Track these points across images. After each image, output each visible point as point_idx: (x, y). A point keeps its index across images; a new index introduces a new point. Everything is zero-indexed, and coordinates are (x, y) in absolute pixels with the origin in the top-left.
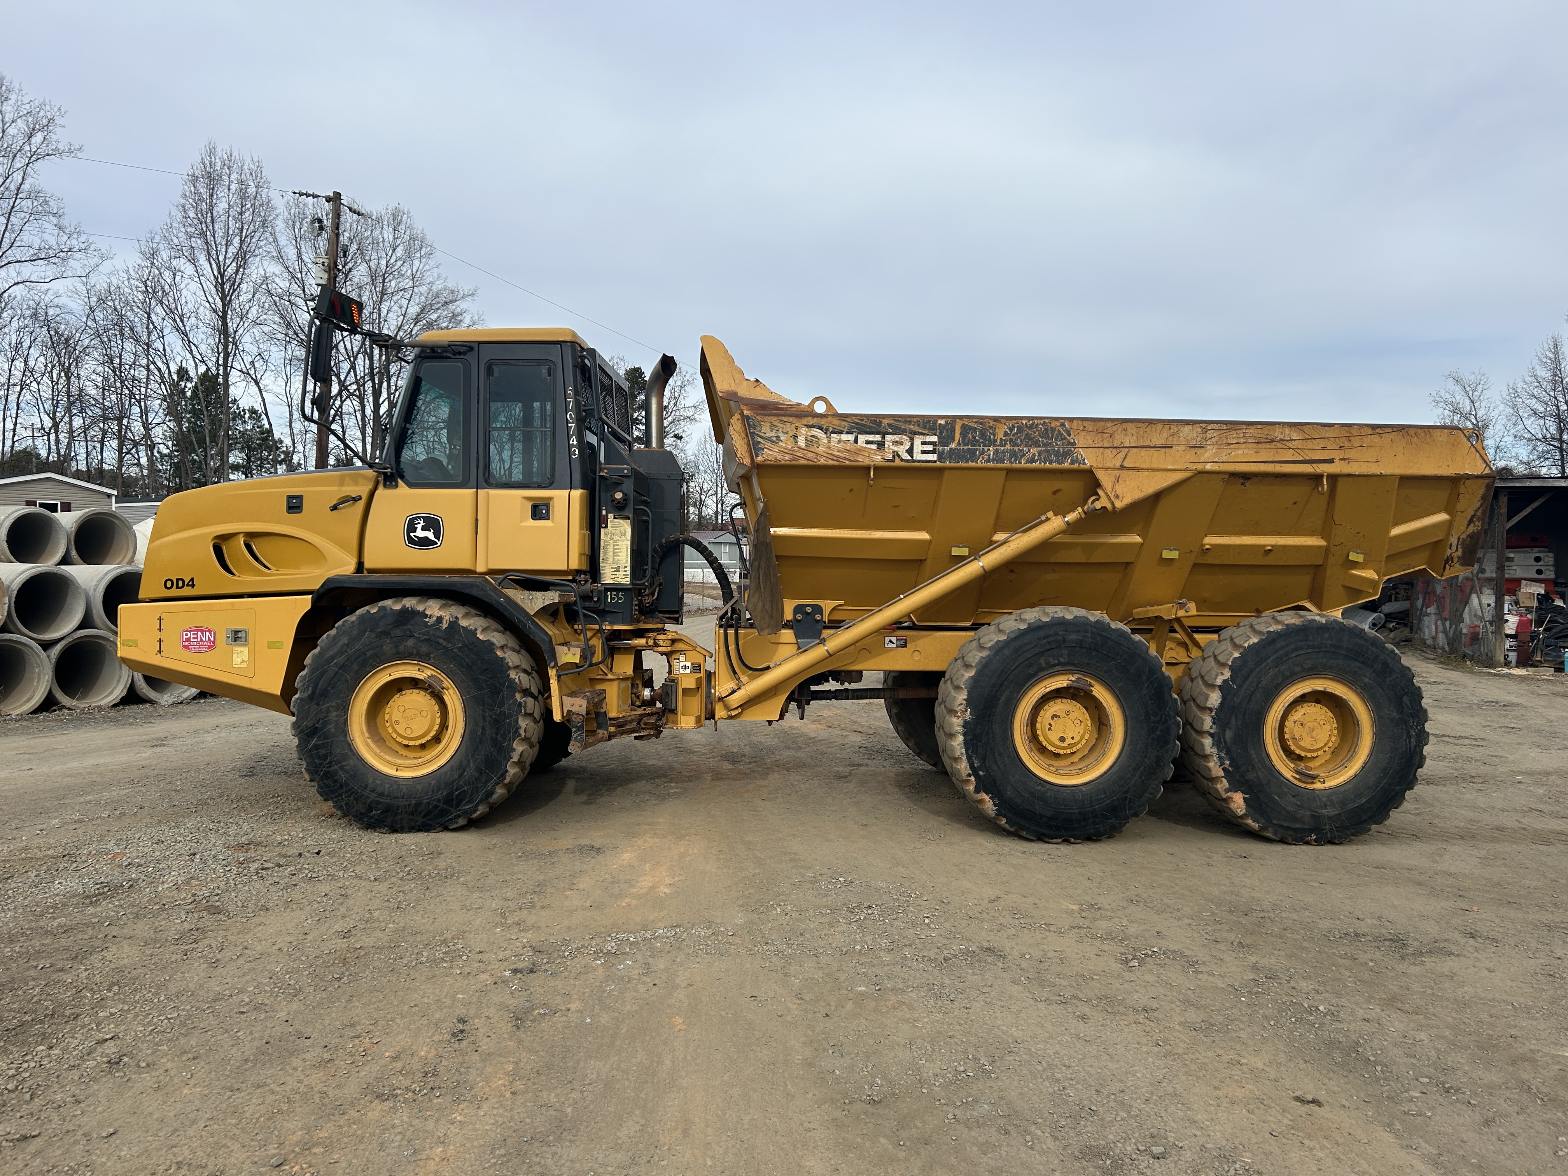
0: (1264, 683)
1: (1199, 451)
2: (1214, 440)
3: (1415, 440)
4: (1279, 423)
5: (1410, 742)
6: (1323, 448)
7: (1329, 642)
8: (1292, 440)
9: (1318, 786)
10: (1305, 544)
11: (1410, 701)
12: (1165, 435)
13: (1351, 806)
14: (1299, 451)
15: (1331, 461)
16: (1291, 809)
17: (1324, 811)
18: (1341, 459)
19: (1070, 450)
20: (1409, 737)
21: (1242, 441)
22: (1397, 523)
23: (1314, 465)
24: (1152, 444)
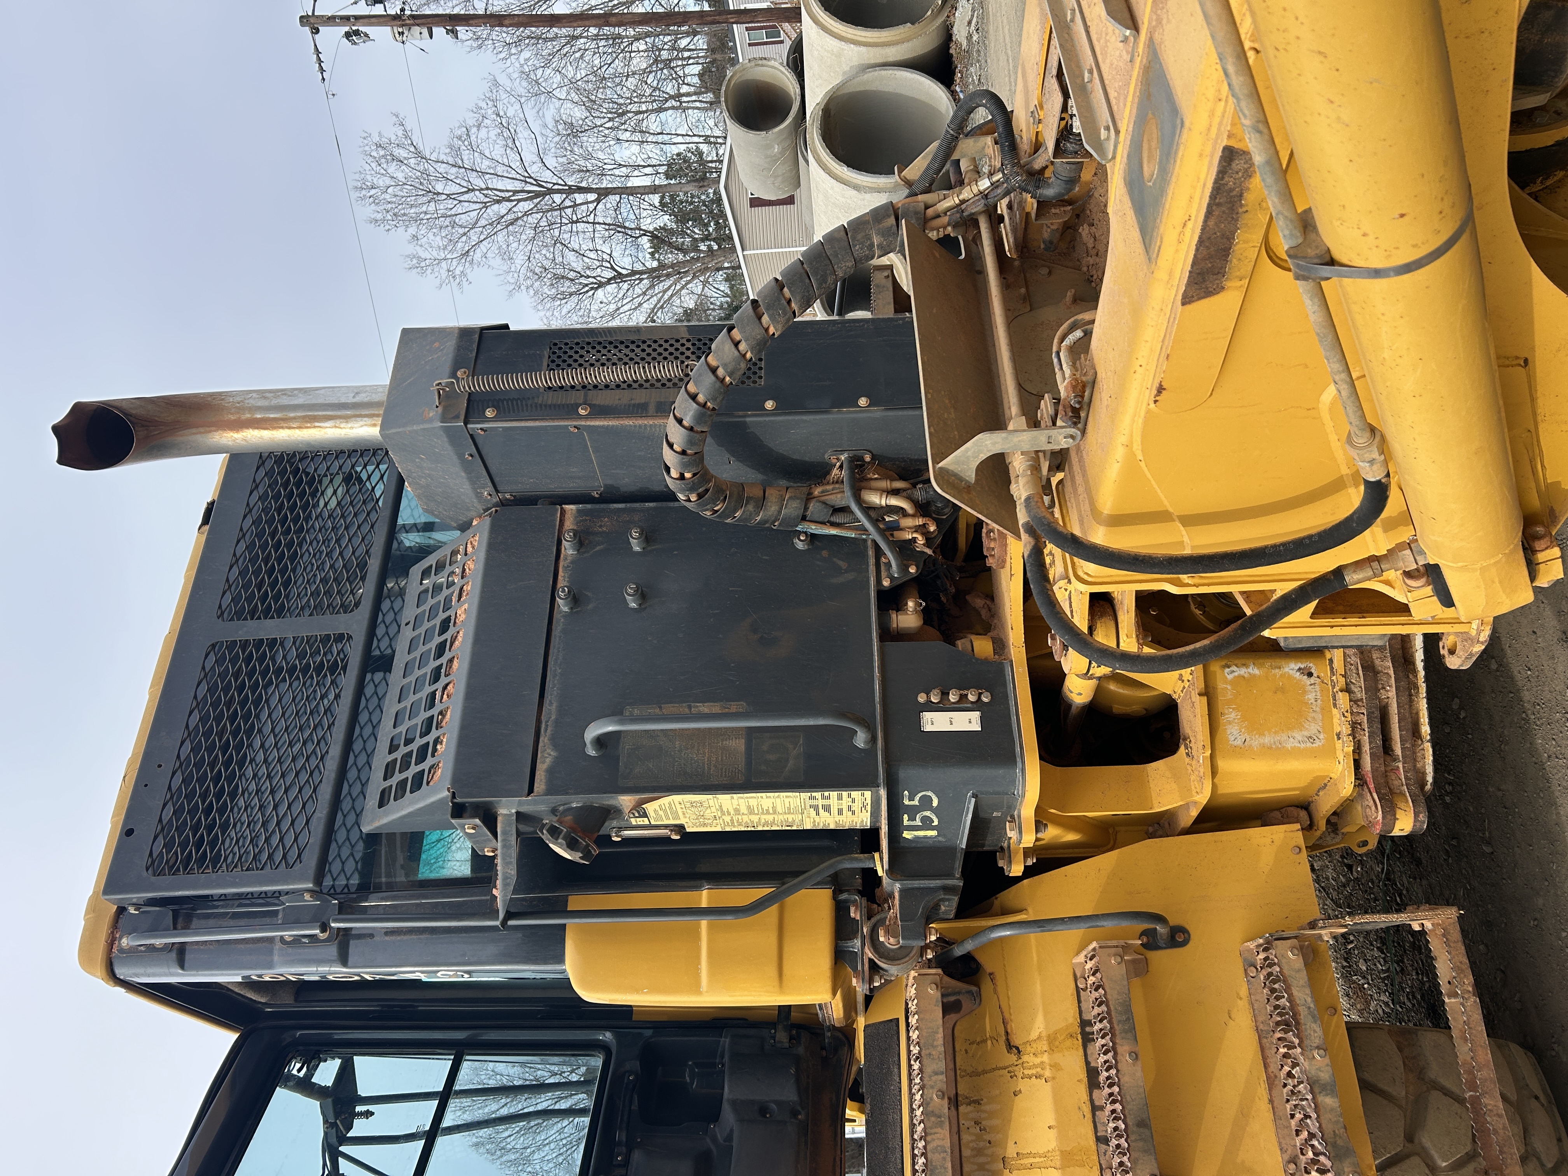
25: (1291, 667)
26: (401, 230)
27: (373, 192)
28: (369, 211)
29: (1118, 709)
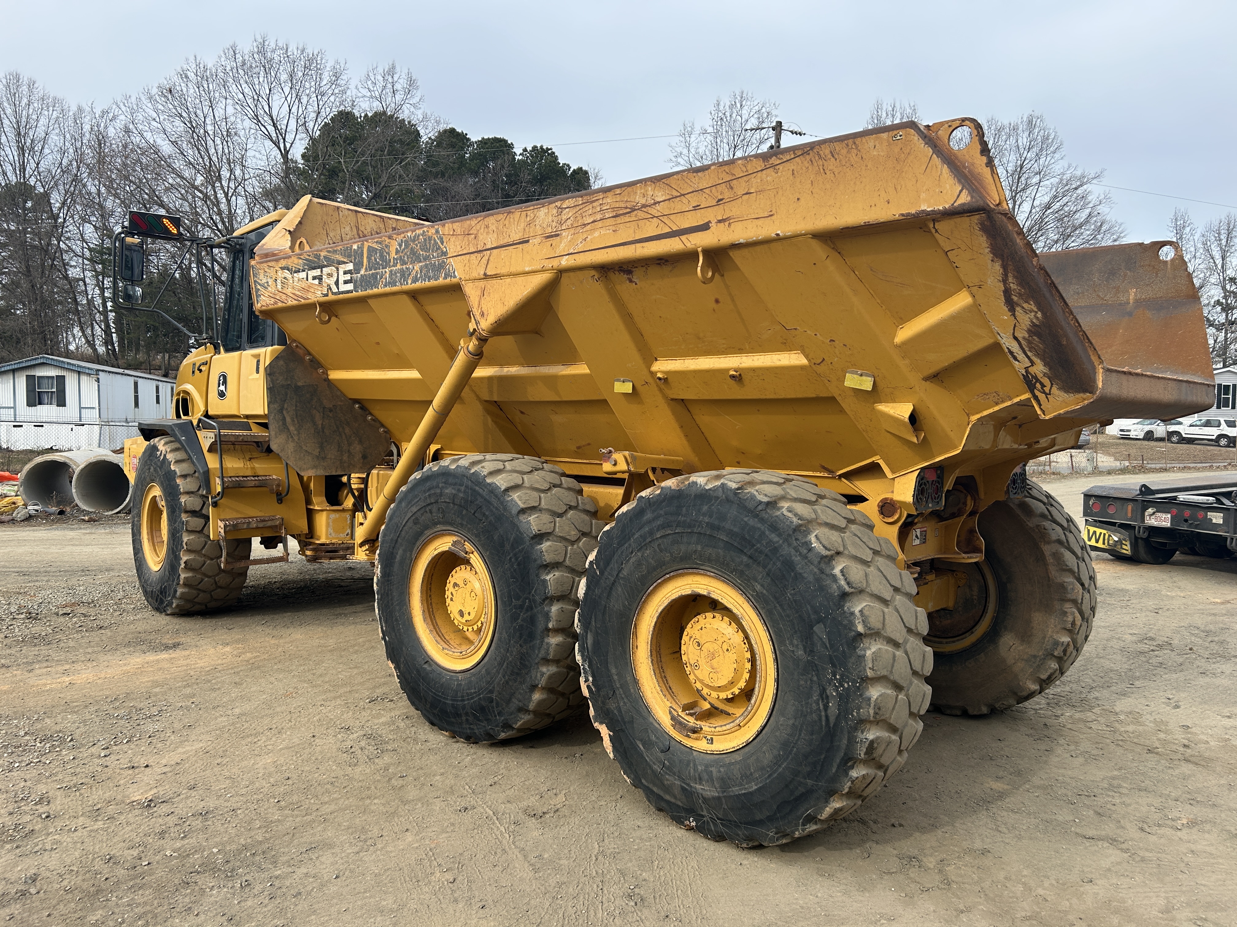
0: (625, 572)
1: (555, 241)
2: (569, 222)
3: (831, 164)
4: (640, 181)
5: (826, 707)
6: (696, 208)
7: (706, 519)
8: (655, 204)
9: (701, 745)
10: (778, 363)
11: (828, 634)
12: (522, 225)
13: (736, 790)
14: (665, 219)
15: (705, 227)
16: (657, 768)
17: (698, 787)
18: (720, 221)
19: (443, 262)
20: (824, 697)
21: (599, 217)
22: (903, 319)
23: (683, 238)
24: (510, 241)
25: (349, 531)
26: (711, 123)
27: (738, 105)
28: (726, 102)
29: (340, 493)
